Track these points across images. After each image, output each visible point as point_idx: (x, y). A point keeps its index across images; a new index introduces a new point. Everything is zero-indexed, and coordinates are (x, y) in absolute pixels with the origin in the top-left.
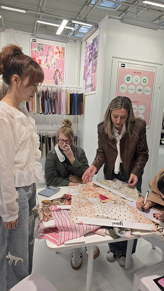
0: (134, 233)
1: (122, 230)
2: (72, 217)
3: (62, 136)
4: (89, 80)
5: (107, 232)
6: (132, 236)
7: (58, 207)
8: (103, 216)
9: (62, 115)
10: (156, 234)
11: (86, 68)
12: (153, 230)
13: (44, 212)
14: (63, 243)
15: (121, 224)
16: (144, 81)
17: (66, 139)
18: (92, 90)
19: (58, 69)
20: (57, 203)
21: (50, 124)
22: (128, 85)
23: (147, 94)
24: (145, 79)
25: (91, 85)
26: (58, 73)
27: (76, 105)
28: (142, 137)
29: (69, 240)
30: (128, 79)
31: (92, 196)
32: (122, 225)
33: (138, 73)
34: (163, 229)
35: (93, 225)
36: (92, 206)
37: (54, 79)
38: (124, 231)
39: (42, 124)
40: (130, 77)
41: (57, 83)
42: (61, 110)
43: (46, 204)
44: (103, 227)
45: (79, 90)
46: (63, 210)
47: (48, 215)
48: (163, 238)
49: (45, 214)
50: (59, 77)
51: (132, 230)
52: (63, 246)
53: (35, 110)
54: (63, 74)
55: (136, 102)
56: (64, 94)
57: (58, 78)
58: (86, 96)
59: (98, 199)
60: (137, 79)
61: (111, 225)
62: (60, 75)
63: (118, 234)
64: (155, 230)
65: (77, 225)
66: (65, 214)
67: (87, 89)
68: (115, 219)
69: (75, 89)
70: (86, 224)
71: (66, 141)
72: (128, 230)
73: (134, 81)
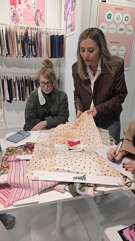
0: (98, 189)
1: (84, 186)
2: (27, 172)
3: (43, 79)
4: (69, 20)
5: (67, 188)
6: (96, 192)
7: (18, 157)
8: (64, 169)
9: (43, 58)
10: (123, 189)
11: (66, 6)
12: (120, 185)
13: (3, 163)
14: (12, 204)
15: (84, 178)
16: (126, 19)
17: (46, 81)
18: (71, 30)
19: (39, 9)
20: (20, 151)
21: (33, 68)
22: (109, 24)
23: (129, 33)
24: (127, 17)
25: (71, 25)
26: (39, 13)
27: (57, 48)
28: (118, 79)
29: (19, 200)
30: (109, 16)
31: (61, 142)
32: (85, 180)
33: (120, 9)
34: (131, 182)
35: (50, 181)
36: (53, 157)
37: (35, 20)
38: (86, 187)
39: (26, 68)
40: (111, 15)
41: (38, 25)
42: (42, 53)
43: (10, 152)
44: (61, 183)
45: (59, 31)
46: (22, 160)
47: (6, 165)
48: (131, 193)
49: (3, 165)
50: (41, 18)
51: (96, 185)
52: (11, 207)
53: (16, 54)
54: (44, 15)
55: (117, 43)
56: (44, 35)
57: (39, 19)
58: (67, 38)
59: (66, 146)
60: (118, 17)
61: (71, 181)
62: (41, 16)
63: (79, 192)
64: (123, 185)
65: (31, 182)
66: (24, 165)
67: (67, 30)
68: (78, 173)
69: (56, 31)
70: (42, 180)
71: (47, 83)
72: (91, 186)
73: (116, 19)
